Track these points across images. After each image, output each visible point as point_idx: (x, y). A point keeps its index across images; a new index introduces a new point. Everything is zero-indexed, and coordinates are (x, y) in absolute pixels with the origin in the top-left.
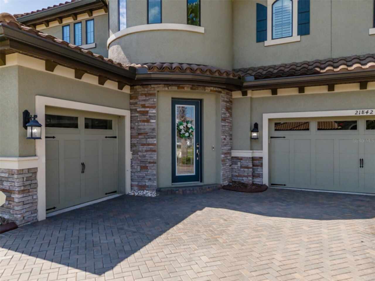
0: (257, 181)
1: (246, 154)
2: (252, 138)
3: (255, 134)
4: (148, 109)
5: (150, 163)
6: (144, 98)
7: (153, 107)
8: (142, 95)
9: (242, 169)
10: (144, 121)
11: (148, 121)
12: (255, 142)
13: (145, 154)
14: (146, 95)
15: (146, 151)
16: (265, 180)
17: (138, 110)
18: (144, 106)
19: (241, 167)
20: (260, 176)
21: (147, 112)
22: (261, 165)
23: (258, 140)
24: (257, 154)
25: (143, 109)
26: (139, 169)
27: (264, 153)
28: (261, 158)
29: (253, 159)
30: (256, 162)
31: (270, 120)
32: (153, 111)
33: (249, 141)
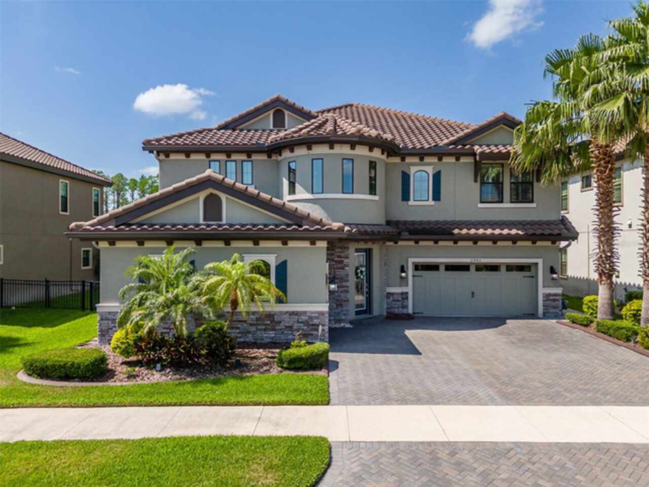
0: (405, 311)
1: (396, 290)
2: (402, 278)
3: (403, 275)
4: (343, 259)
5: (345, 301)
6: (339, 250)
7: (347, 257)
8: (338, 248)
9: (394, 303)
10: (340, 268)
11: (343, 268)
12: (404, 281)
13: (340, 294)
14: (341, 248)
15: (342, 292)
16: (410, 311)
17: (335, 259)
18: (339, 257)
19: (393, 301)
20: (406, 307)
21: (343, 261)
22: (407, 298)
23: (406, 278)
24: (404, 290)
25: (339, 259)
26: (335, 306)
27: (409, 289)
28: (407, 293)
29: (402, 294)
30: (405, 296)
31: (413, 263)
32: (346, 261)
33: (398, 280)
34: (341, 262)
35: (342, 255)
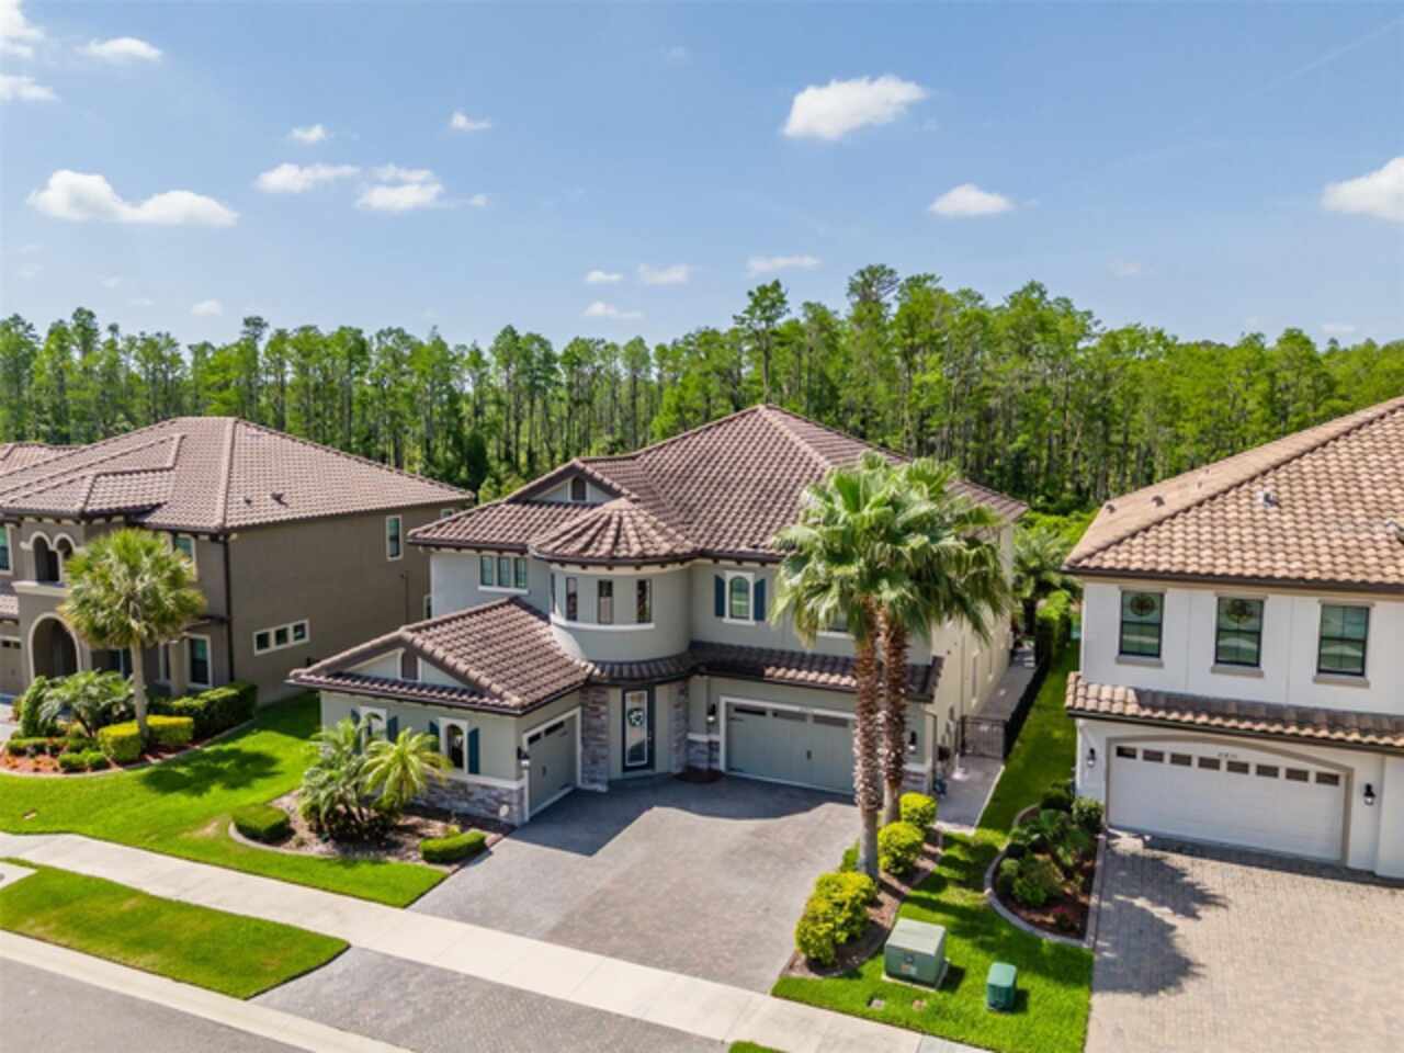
0: (714, 766)
1: (703, 738)
2: (709, 724)
3: (711, 719)
5: (601, 757)
6: (594, 694)
7: (604, 703)
9: (698, 754)
10: (595, 717)
11: (598, 717)
12: (711, 727)
13: (596, 748)
16: (722, 766)
18: (594, 702)
19: (697, 752)
20: (717, 761)
22: (718, 750)
23: (715, 723)
24: (714, 738)
26: (590, 763)
27: (721, 738)
28: (718, 742)
29: (710, 743)
30: (713, 746)
31: (728, 705)
32: (603, 708)
33: (705, 726)
34: (597, 709)
35: (598, 700)
